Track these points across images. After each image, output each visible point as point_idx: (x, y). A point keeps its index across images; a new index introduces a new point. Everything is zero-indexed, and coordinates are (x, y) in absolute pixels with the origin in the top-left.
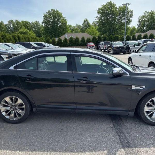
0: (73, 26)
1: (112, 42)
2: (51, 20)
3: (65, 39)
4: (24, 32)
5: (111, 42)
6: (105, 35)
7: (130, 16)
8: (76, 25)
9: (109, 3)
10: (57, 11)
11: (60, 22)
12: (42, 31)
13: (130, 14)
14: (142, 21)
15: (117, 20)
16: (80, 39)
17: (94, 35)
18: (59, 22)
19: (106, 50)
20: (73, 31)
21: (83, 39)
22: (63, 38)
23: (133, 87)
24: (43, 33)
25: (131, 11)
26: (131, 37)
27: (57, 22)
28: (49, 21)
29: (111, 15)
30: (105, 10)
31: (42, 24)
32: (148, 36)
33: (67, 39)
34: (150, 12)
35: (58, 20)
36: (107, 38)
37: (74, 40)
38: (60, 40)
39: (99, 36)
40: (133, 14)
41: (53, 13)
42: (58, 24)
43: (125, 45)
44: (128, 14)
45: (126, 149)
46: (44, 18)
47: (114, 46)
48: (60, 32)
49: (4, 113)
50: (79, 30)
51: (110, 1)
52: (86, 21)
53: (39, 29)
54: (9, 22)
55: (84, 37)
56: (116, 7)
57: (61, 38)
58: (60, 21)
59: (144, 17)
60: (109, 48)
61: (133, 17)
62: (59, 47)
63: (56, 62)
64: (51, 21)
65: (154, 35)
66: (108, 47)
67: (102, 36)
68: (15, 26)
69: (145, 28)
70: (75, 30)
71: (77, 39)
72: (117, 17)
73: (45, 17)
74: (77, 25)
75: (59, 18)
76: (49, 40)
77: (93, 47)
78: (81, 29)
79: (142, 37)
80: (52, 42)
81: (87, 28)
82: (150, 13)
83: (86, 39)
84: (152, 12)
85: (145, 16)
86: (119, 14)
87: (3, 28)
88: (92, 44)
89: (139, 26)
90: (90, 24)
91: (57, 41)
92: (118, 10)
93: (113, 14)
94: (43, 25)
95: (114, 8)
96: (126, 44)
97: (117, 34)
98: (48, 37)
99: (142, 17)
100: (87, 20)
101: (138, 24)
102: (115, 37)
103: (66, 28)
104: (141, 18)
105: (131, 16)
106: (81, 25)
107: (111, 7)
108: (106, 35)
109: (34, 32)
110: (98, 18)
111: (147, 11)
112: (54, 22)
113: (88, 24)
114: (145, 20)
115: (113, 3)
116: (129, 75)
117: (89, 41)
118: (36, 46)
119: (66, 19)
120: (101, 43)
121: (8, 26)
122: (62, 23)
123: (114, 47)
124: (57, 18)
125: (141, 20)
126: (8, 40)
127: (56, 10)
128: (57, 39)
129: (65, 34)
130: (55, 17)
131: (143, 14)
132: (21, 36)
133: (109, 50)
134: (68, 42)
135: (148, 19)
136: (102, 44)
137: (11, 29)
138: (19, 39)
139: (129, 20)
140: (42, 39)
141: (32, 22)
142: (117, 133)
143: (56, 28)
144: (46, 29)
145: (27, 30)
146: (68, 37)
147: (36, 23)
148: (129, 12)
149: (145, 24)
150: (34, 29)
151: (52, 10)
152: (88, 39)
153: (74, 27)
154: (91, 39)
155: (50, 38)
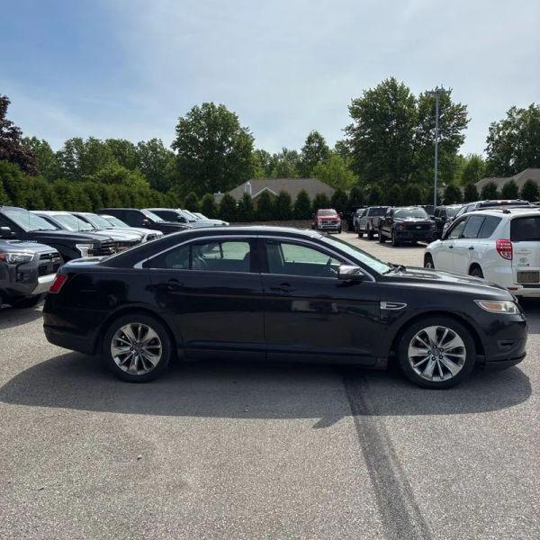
0: (272, 156)
1: (394, 208)
2: (201, 135)
3: (247, 197)
4: (113, 175)
5: (389, 209)
6: (376, 185)
7: (458, 125)
8: (281, 152)
9: (387, 83)
10: (222, 109)
11: (230, 144)
12: (170, 171)
13: (458, 117)
14: (500, 137)
15: (415, 135)
16: (294, 199)
17: (340, 186)
18: (227, 141)
19: (376, 232)
20: (273, 172)
21: (303, 197)
22: (237, 194)
23: (383, 306)
24: (173, 179)
25: (462, 109)
26: (462, 190)
27: (220, 142)
28: (193, 140)
29: (394, 123)
30: (375, 108)
31: (172, 150)
32: (517, 188)
33: (253, 197)
34: (527, 109)
35: (224, 138)
36: (380, 196)
37: (273, 200)
38: (228, 201)
39: (354, 190)
40: (467, 118)
41: (209, 114)
42: (222, 149)
43: (433, 219)
44: (451, 119)
45: (359, 417)
46: (178, 131)
47: (398, 220)
48: (230, 175)
49: (117, 360)
50: (291, 167)
51: (393, 79)
52: (314, 138)
53: (162, 164)
54: (68, 145)
55: (307, 192)
56: (412, 97)
57: (232, 193)
58: (230, 139)
59: (507, 124)
60: (384, 228)
61: (466, 128)
62: (227, 224)
63: (225, 257)
64: (201, 140)
65: (539, 185)
66: (382, 224)
67: (368, 187)
68: (87, 158)
69: (511, 162)
70: (279, 169)
71: (284, 198)
72: (413, 128)
73: (183, 127)
74: (285, 152)
75: (226, 130)
76: (194, 200)
77: (335, 221)
78: (299, 165)
79: (499, 190)
80: (204, 206)
81: (318, 160)
82: (526, 113)
83: (312, 197)
84: (534, 110)
85: (510, 123)
86: (421, 118)
87: (48, 162)
88: (332, 214)
89: (490, 154)
90: (328, 148)
91: (219, 202)
92: (417, 105)
93: (402, 117)
94: (176, 152)
95: (404, 100)
96: (437, 213)
97: (414, 182)
98: (192, 193)
99: (501, 126)
100: (317, 135)
101: (488, 149)
102: (410, 189)
103: (248, 162)
104: (499, 129)
105: (462, 124)
106: (299, 152)
107: (394, 95)
108: (380, 184)
109: (144, 176)
110: (354, 130)
111: (518, 108)
112: (210, 144)
113: (322, 149)
114: (510, 136)
115: (399, 85)
116: (374, 281)
117: (322, 203)
118: (156, 219)
119: (248, 133)
120: (360, 211)
121: (65, 156)
122: (237, 148)
123: (399, 224)
124: (219, 130)
125: (497, 137)
126: (72, 202)
127: (217, 106)
128: (218, 197)
129: (244, 181)
130: (213, 126)
131: (506, 118)
132: (109, 188)
133: (384, 233)
134: (256, 208)
135: (522, 133)
136: (364, 214)
137: (74, 166)
138: (105, 199)
139: (453, 137)
140: (172, 196)
141: (139, 144)
142: (349, 398)
143: (218, 162)
144: (184, 164)
145: (123, 168)
146: (254, 191)
147: (154, 146)
148: (453, 113)
149: (512, 149)
150: (145, 166)
151: (205, 105)
152: (318, 197)
153: (276, 158)
154: (330, 199)
155: (198, 196)
